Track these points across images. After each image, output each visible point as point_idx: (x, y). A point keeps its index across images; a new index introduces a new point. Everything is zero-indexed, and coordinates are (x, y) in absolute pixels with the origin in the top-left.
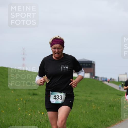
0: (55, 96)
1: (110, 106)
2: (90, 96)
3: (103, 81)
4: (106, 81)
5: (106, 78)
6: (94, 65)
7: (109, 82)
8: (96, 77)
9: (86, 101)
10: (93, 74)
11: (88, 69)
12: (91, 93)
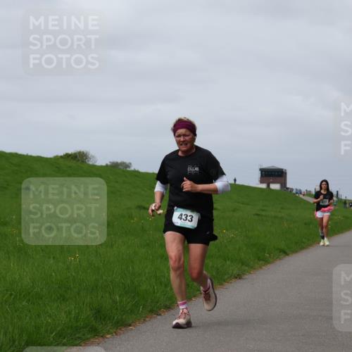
0: (181, 215)
1: (306, 224)
2: (280, 212)
3: (297, 193)
4: (301, 193)
5: (300, 190)
6: (286, 173)
7: (304, 195)
8: (288, 188)
9: (276, 217)
10: (284, 185)
11: (279, 179)
12: (282, 208)
